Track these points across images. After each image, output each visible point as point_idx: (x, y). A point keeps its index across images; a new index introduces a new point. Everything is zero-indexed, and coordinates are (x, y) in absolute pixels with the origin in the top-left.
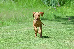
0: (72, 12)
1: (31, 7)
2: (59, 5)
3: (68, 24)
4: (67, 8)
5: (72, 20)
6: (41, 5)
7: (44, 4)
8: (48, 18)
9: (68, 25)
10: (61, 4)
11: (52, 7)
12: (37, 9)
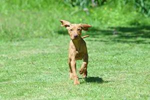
1: (37, 7)
2: (94, 4)
3: (113, 42)
4: (111, 9)
5: (120, 34)
6: (57, 3)
7: (63, 3)
9: (112, 44)
10: (98, 3)
11: (79, 8)
12: (50, 11)
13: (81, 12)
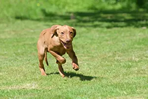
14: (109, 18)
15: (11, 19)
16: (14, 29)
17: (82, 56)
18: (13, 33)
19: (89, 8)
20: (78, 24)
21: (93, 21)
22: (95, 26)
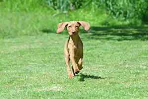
0: (93, 20)
1: (25, 10)
2: (72, 8)
3: (87, 39)
4: (86, 12)
5: (94, 32)
6: (42, 7)
7: (46, 7)
8: (54, 30)
10: (76, 7)
11: (60, 11)
12: (36, 14)
13: (62, 14)
14: (119, 32)
15: (39, 32)
16: (42, 41)
17: (98, 64)
18: (41, 44)
19: (103, 24)
20: (94, 37)
21: (106, 34)
22: (108, 39)
